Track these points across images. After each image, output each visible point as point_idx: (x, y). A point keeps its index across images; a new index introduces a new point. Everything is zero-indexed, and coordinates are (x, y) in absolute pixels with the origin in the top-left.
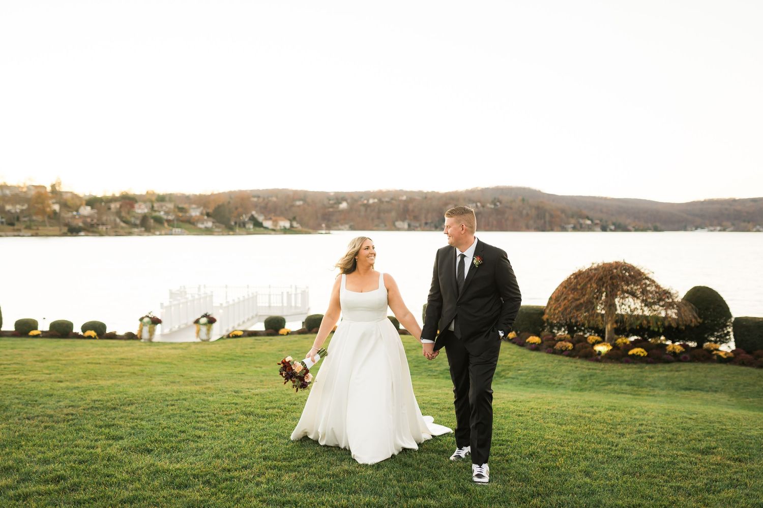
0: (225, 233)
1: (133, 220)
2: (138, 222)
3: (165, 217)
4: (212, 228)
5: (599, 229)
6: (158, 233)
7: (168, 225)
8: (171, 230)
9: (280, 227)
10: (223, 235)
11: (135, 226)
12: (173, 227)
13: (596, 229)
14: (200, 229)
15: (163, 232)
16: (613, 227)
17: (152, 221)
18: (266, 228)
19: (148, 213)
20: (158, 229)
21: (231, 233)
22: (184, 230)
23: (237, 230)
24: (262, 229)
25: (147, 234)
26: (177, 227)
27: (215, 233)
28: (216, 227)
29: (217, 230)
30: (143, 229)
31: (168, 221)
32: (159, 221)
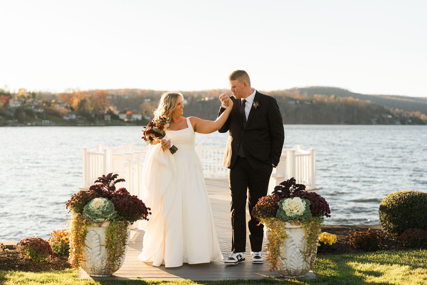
0: (87, 125)
1: (8, 112)
2: (12, 114)
3: (36, 110)
4: (75, 120)
5: (398, 122)
6: (29, 124)
7: (38, 117)
8: (41, 121)
9: (134, 119)
10: (85, 126)
11: (10, 118)
12: (43, 119)
13: (396, 122)
14: (66, 121)
15: (34, 123)
16: (410, 121)
17: (24, 114)
18: (122, 120)
19: (21, 106)
20: (29, 121)
21: (92, 124)
22: (51, 122)
23: (97, 122)
24: (118, 121)
25: (19, 125)
26: (46, 119)
27: (79, 125)
28: (80, 119)
29: (80, 121)
30: (17, 121)
31: (38, 114)
32: (30, 113)
